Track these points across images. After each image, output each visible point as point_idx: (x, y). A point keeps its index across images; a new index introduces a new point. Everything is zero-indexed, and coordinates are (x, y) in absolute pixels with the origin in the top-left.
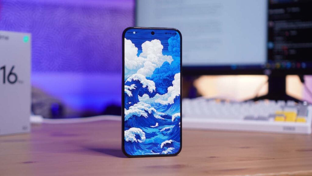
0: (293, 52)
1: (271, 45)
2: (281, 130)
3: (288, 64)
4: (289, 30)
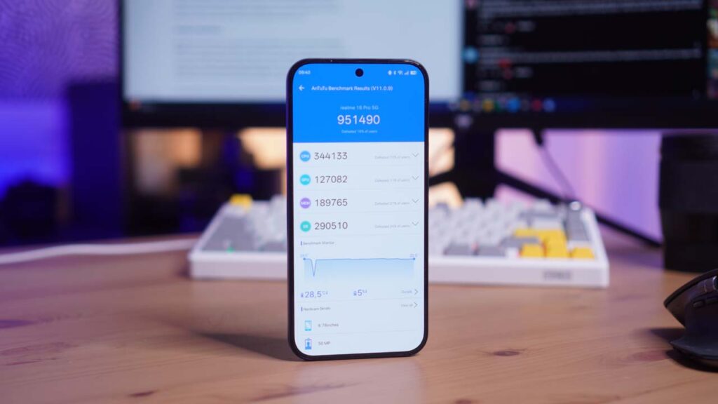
0: (523, 72)
1: (471, 55)
2: (539, 280)
3: (512, 102)
4: (516, 19)
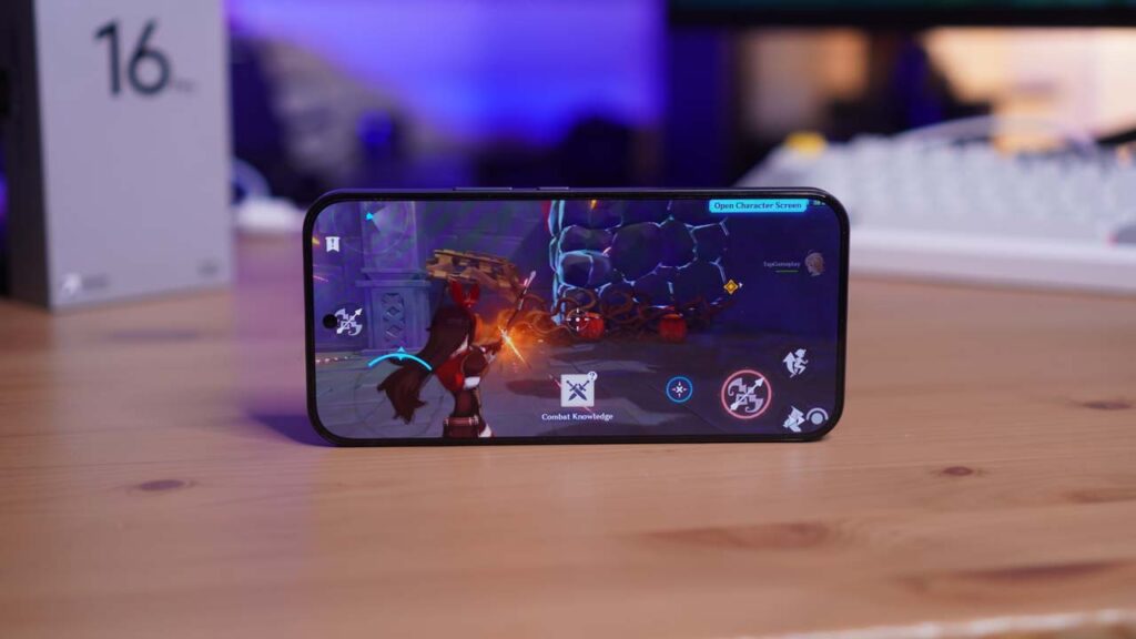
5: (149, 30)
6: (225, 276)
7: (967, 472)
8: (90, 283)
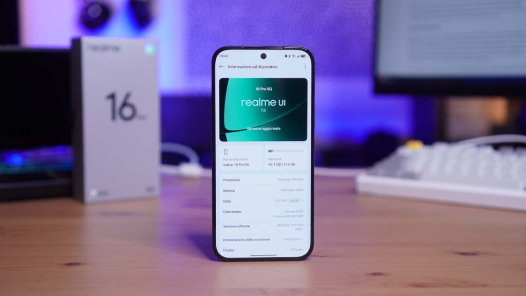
5: (128, 96)
6: (157, 192)
7: (381, 274)
8: (101, 193)
